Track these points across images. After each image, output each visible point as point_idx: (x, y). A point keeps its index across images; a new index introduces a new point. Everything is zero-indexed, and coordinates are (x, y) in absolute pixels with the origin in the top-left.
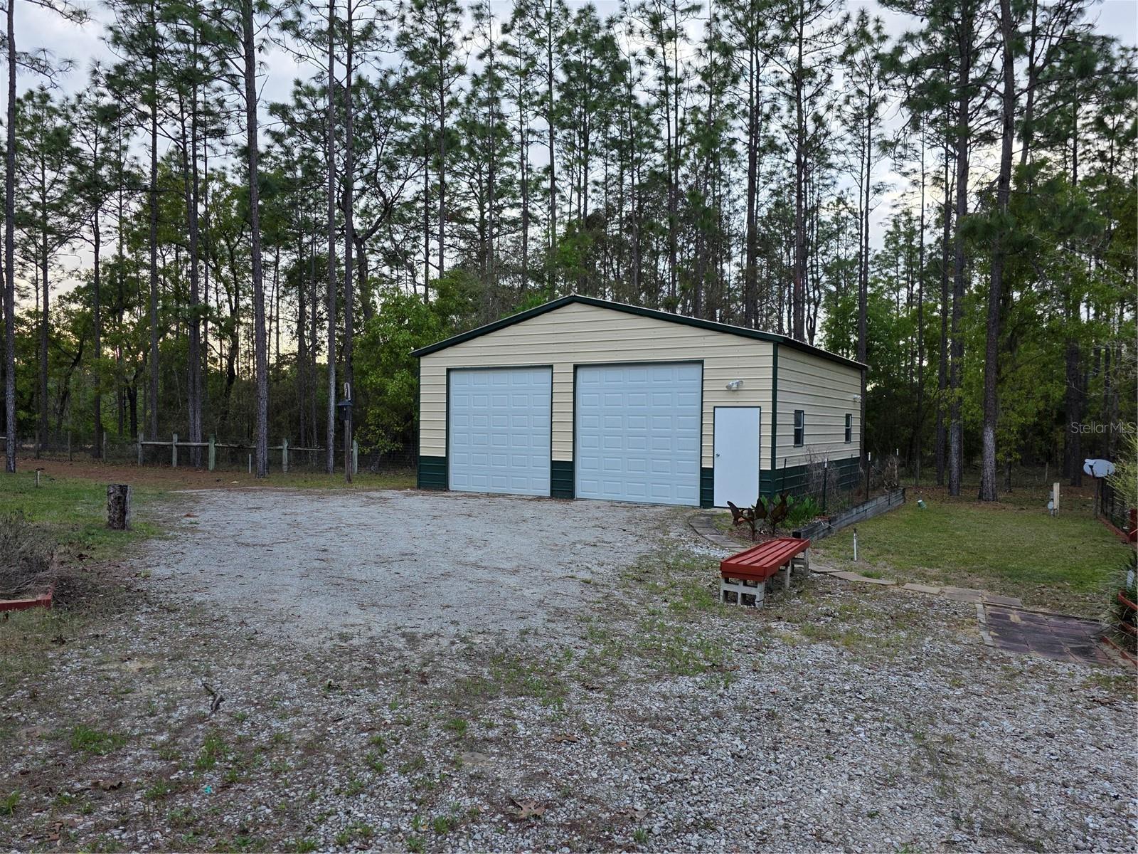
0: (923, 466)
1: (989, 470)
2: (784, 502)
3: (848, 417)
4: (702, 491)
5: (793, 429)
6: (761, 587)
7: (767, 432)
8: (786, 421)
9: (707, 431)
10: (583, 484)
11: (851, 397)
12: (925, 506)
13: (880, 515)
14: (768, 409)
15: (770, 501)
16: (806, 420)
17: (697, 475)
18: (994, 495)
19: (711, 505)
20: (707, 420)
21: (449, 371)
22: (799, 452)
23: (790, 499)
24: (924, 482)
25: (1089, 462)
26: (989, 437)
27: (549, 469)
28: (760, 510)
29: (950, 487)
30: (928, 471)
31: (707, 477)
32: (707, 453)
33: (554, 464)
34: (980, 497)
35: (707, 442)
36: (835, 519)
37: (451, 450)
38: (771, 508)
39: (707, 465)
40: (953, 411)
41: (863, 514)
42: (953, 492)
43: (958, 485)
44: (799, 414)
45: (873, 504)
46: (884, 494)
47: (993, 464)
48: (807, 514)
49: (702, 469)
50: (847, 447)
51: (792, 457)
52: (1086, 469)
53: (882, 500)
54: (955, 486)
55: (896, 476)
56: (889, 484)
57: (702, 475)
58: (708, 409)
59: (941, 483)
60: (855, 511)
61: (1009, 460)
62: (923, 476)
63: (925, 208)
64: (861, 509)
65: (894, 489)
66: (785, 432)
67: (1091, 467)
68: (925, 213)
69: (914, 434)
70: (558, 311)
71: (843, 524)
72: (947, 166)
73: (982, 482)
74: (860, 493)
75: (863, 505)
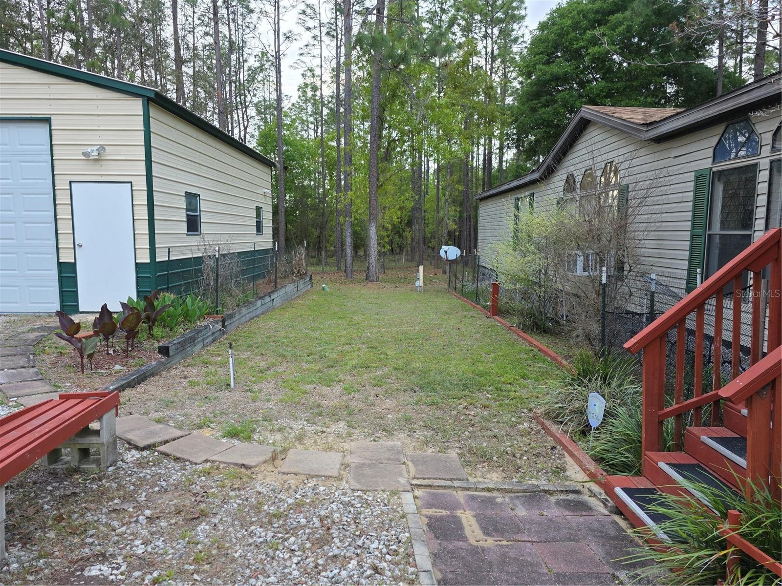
0: (328, 257)
1: (373, 257)
3: (258, 210)
4: (62, 293)
5: (183, 213)
7: (142, 213)
8: (170, 202)
9: (63, 213)
11: (261, 191)
12: (327, 289)
13: (288, 302)
14: (141, 184)
16: (204, 206)
17: (55, 273)
18: (377, 277)
19: (75, 309)
20: (63, 199)
22: (194, 240)
24: (328, 268)
25: (444, 248)
26: (373, 232)
29: (345, 271)
30: (331, 261)
31: (67, 274)
32: (65, 243)
34: (367, 279)
35: (64, 228)
36: (232, 316)
39: (67, 258)
40: (347, 212)
41: (270, 304)
42: (348, 274)
43: (351, 270)
44: (192, 199)
45: (281, 292)
46: (293, 281)
47: (376, 252)
49: (60, 264)
50: (259, 239)
52: (442, 254)
53: (290, 288)
54: (349, 269)
55: (304, 265)
56: (298, 272)
57: (60, 272)
58: (62, 184)
59: (339, 268)
60: (259, 303)
61: (383, 250)
62: (327, 264)
63: (323, 59)
64: (267, 299)
65: (302, 276)
66: (170, 216)
67: (446, 252)
68: (323, 63)
69: (321, 233)
71: (243, 320)
72: (336, 19)
73: (368, 267)
74: (270, 282)
75: (270, 294)
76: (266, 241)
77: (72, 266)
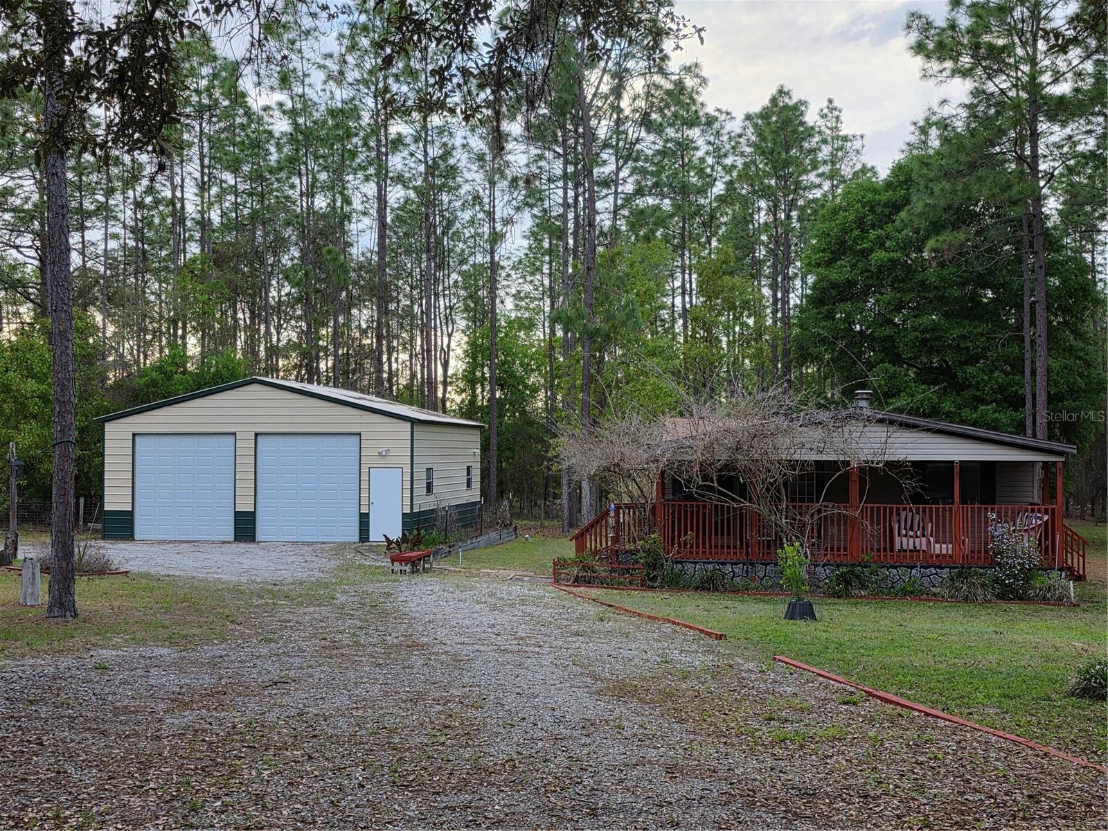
2: (419, 534)
3: (469, 469)
4: (361, 530)
5: (425, 482)
6: (409, 565)
7: (407, 485)
8: (421, 478)
9: (364, 485)
10: (263, 529)
11: (471, 452)
12: (530, 540)
13: (490, 544)
14: (408, 469)
15: (411, 534)
16: (435, 475)
17: (357, 518)
19: (367, 540)
20: (364, 477)
21: (134, 435)
22: (431, 499)
23: (423, 532)
27: (232, 518)
28: (404, 539)
31: (364, 520)
32: (364, 502)
33: (237, 514)
35: (364, 494)
36: (454, 546)
37: (136, 505)
38: (411, 537)
39: (364, 510)
41: (476, 544)
42: (564, 529)
44: (429, 470)
45: (485, 537)
46: (496, 530)
48: (434, 542)
49: (360, 514)
50: (469, 493)
51: (425, 503)
53: (494, 535)
54: (565, 524)
55: (508, 516)
56: (502, 521)
57: (360, 518)
58: (364, 469)
60: (469, 541)
64: (475, 540)
65: (504, 525)
66: (421, 485)
70: (240, 389)
71: (460, 550)
74: (477, 530)
75: (476, 538)
76: (474, 495)
77: (367, 515)
